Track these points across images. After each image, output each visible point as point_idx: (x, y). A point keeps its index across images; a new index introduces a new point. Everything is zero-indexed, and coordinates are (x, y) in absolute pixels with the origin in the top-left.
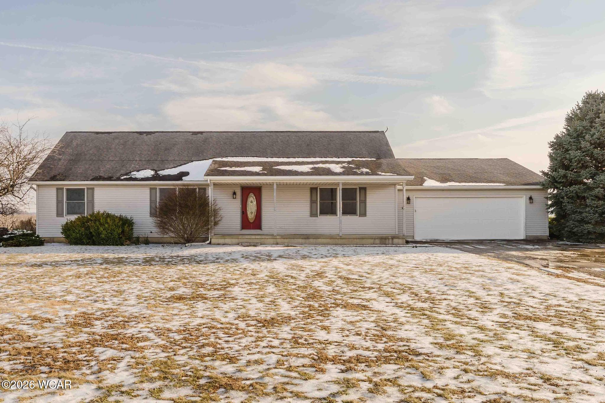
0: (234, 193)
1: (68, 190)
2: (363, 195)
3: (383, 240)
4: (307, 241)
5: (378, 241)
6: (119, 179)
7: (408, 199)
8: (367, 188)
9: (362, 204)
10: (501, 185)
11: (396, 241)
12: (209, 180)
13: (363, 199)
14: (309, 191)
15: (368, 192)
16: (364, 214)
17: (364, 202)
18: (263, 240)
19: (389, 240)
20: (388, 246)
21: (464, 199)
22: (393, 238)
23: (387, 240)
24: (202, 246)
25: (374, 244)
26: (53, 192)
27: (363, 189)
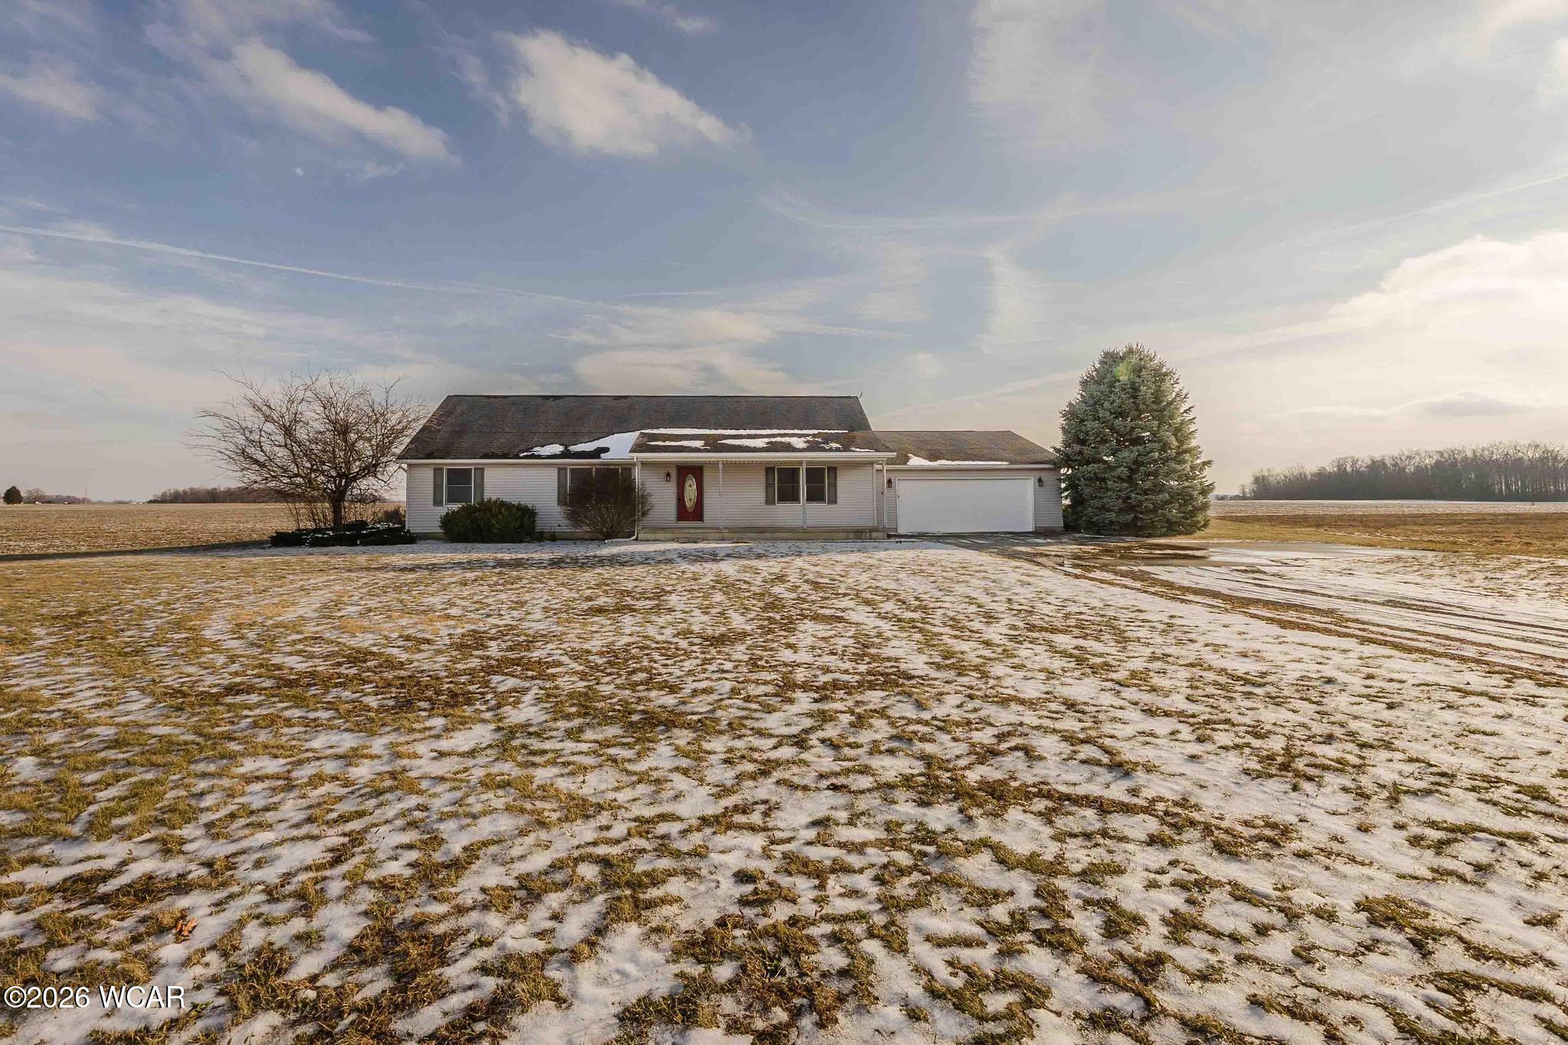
0: (668, 475)
1: (449, 470)
2: (832, 474)
3: (859, 534)
4: (762, 535)
5: (852, 535)
6: (517, 457)
7: (889, 482)
8: (838, 468)
9: (831, 489)
10: (1005, 464)
11: (874, 534)
12: (635, 458)
13: (832, 481)
14: (764, 471)
15: (838, 473)
16: (833, 501)
17: (833, 485)
18: (705, 534)
19: (866, 534)
20: (865, 540)
24: (626, 543)
26: (429, 474)
27: (833, 469)
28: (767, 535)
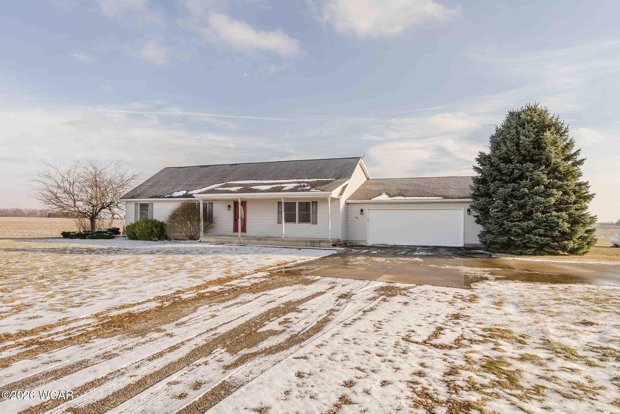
0: (229, 206)
1: (141, 204)
2: (314, 207)
3: (313, 243)
4: (260, 242)
5: (309, 244)
6: (164, 197)
7: (362, 211)
8: (318, 202)
9: (314, 215)
10: (438, 199)
11: (322, 244)
12: (196, 197)
13: (314, 210)
14: (277, 204)
15: (318, 205)
16: (315, 223)
17: (316, 213)
18: (231, 240)
19: (317, 243)
20: (316, 248)
21: (398, 211)
22: (320, 242)
23: (316, 243)
24: (195, 243)
25: (306, 246)
26: (133, 206)
27: (315, 203)
28: (263, 241)
